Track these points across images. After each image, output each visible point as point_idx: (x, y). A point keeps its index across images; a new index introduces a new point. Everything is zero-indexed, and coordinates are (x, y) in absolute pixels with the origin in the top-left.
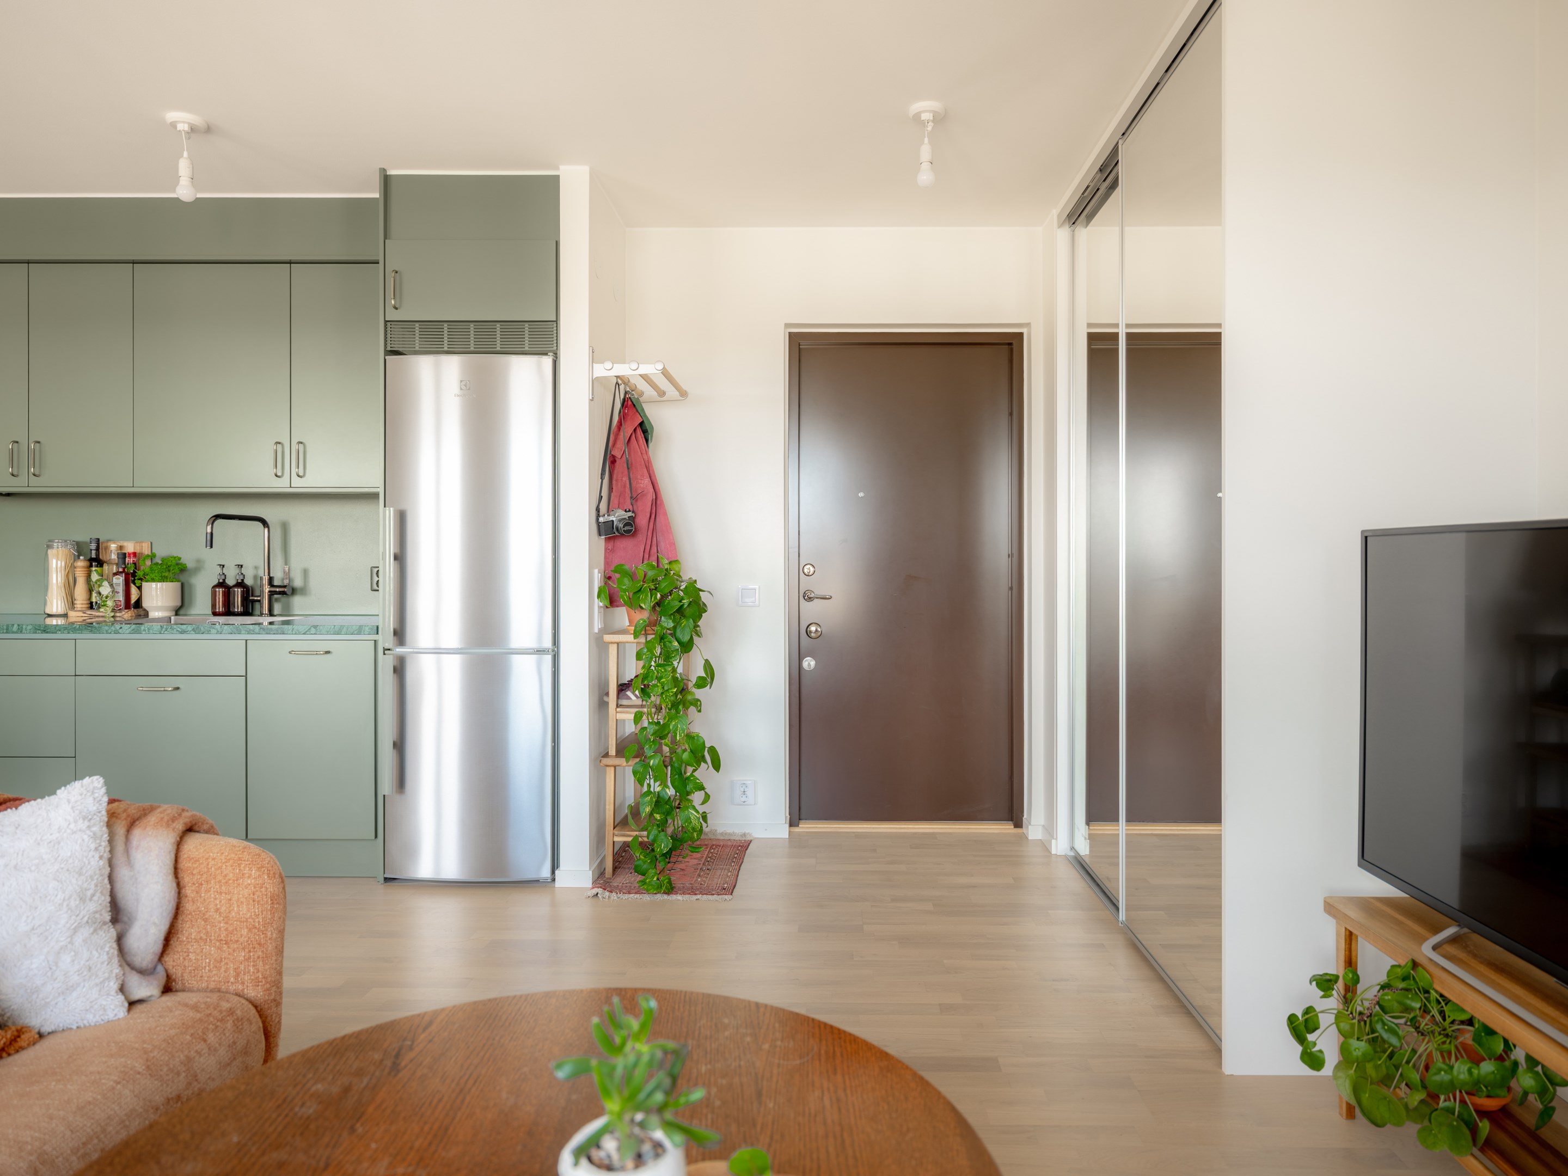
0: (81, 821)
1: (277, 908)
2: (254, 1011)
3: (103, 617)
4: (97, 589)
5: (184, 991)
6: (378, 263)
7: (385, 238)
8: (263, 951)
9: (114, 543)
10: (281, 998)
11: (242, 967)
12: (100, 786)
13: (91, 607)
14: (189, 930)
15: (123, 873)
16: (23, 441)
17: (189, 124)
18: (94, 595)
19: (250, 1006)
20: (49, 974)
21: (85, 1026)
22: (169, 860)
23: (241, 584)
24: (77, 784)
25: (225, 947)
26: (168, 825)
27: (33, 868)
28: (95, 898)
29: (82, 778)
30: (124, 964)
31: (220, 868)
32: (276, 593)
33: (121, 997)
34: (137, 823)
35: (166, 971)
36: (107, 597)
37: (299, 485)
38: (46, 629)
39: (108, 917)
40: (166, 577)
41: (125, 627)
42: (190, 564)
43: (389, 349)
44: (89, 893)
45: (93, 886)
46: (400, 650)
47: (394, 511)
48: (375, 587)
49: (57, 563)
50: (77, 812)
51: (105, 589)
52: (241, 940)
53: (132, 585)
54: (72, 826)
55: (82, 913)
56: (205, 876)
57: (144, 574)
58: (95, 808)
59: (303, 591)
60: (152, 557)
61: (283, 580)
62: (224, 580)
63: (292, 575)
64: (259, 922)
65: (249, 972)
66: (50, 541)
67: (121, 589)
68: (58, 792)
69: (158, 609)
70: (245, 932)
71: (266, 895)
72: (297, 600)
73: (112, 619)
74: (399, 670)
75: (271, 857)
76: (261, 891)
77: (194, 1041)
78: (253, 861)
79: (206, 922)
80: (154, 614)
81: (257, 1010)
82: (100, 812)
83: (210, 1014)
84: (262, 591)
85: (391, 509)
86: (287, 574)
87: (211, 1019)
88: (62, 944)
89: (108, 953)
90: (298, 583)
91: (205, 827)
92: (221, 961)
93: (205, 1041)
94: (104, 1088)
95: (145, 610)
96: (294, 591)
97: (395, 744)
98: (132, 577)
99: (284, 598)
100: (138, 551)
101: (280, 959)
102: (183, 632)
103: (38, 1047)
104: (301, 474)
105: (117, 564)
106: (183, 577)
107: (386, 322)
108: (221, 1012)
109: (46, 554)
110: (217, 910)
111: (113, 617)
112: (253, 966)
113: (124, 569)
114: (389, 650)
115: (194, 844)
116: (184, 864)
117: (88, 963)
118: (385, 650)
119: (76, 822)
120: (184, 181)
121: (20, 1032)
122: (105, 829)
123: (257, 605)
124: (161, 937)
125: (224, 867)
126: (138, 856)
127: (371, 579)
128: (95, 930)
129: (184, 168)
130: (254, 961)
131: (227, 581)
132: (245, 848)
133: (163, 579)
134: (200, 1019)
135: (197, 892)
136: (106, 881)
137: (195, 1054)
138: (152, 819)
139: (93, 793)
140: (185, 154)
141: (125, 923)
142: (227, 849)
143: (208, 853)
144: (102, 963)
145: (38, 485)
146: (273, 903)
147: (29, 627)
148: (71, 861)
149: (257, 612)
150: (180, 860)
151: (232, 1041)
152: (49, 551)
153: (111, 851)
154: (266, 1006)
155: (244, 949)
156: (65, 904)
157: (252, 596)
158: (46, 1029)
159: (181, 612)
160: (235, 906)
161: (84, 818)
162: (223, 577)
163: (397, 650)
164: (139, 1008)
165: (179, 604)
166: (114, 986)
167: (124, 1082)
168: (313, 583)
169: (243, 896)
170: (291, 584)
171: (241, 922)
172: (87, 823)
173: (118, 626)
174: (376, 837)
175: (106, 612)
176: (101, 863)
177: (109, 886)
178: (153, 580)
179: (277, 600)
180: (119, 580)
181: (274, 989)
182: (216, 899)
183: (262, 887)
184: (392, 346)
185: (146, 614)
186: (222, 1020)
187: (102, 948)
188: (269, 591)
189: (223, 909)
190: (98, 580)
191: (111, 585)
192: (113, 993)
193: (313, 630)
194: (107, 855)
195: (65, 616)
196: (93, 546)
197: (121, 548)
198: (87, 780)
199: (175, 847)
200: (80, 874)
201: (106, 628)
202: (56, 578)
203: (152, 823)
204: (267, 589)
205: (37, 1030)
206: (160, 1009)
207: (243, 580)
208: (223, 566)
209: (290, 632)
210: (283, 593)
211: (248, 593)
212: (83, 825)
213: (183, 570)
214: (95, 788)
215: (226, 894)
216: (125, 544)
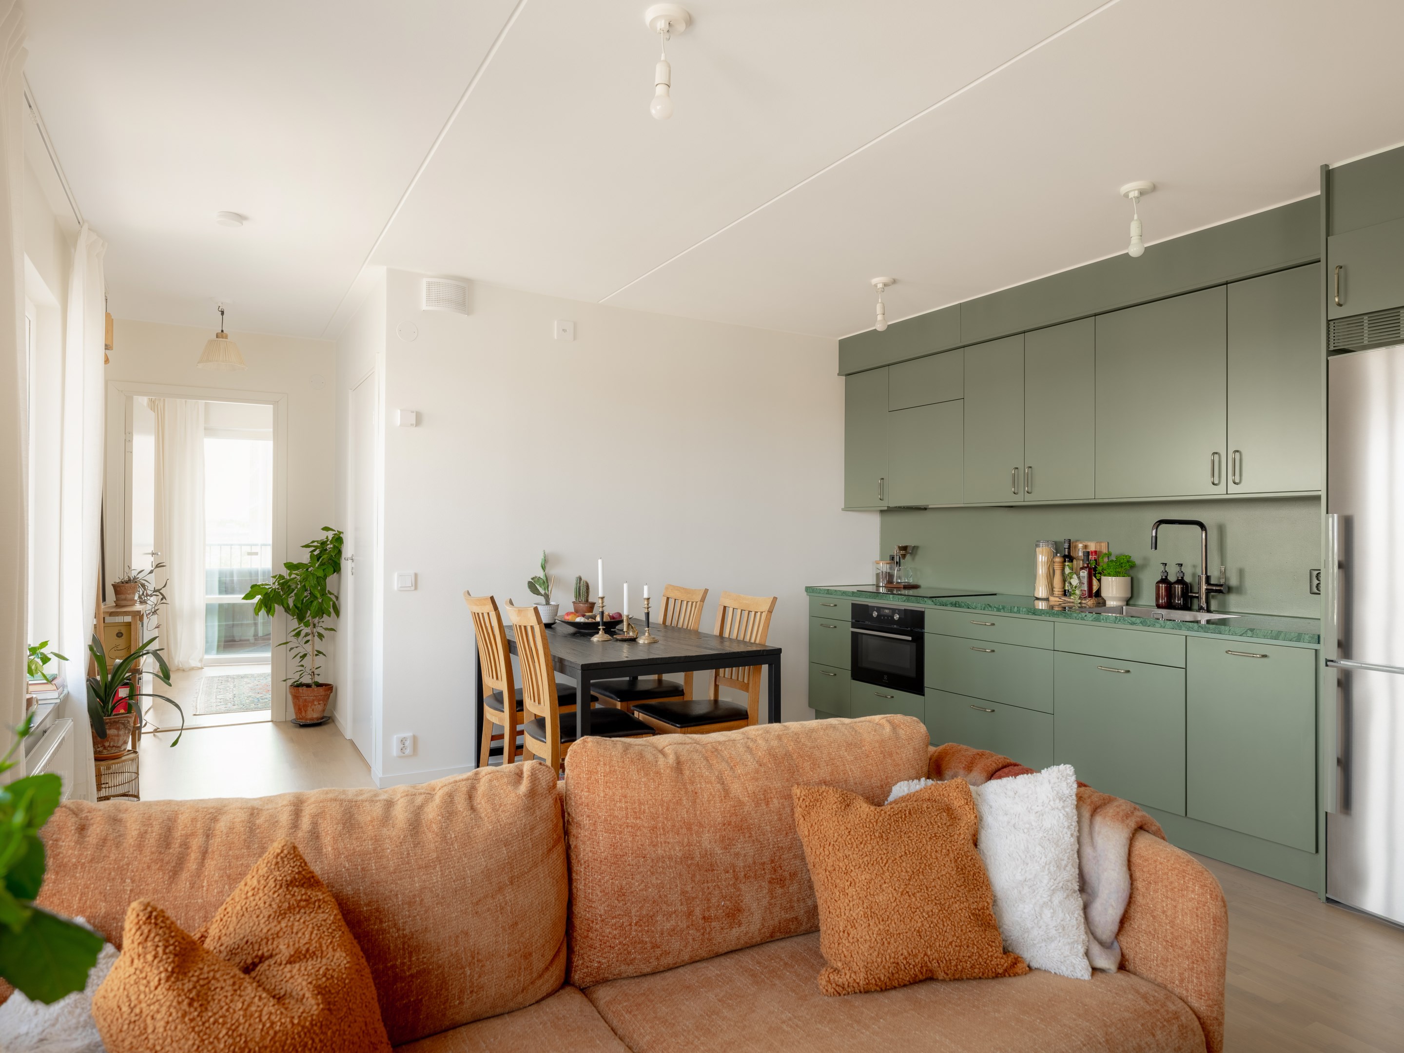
0: (1058, 801)
1: (1219, 931)
2: (1197, 1023)
3: (1073, 602)
4: (1069, 580)
5: (1135, 974)
6: (1320, 261)
7: (1328, 235)
8: (1205, 967)
9: (1081, 543)
10: (1223, 1019)
11: (1186, 974)
12: (1071, 774)
13: (1065, 595)
14: (1140, 922)
15: (1088, 851)
16: (1021, 467)
17: (1138, 189)
18: (1067, 584)
19: (1194, 1016)
20: (1036, 921)
21: (1060, 975)
22: (1123, 852)
23: (1181, 581)
24: (1055, 768)
25: (1171, 950)
26: (1123, 821)
27: (1026, 831)
28: (1068, 868)
29: (1059, 764)
30: (1089, 932)
31: (1167, 874)
32: (1213, 591)
33: (1085, 962)
34: (1099, 810)
35: (1121, 949)
36: (1076, 587)
37: (1235, 491)
38: (1035, 612)
39: (1077, 888)
40: (1119, 573)
41: (1089, 615)
42: (1138, 561)
43: (1332, 348)
44: (1064, 863)
45: (1066, 858)
46: (1345, 663)
47: (1339, 518)
48: (1315, 590)
49: (1042, 558)
50: (1055, 792)
51: (1075, 581)
52: (1186, 948)
53: (1094, 578)
54: (1052, 803)
55: (1058, 878)
56: (1153, 876)
57: (1103, 569)
58: (1068, 792)
59: (1238, 590)
60: (1109, 555)
61: (1219, 578)
62: (1166, 577)
63: (1228, 574)
64: (1202, 937)
65: (1192, 982)
66: (1038, 541)
67: (1085, 581)
68: (1042, 771)
69: (1113, 599)
70: (1189, 942)
71: (1209, 914)
72: (1233, 600)
73: (1079, 605)
74: (1345, 683)
75: (1213, 879)
76: (1204, 909)
77: (1144, 1032)
78: (1196, 877)
79: (1154, 919)
80: (1111, 603)
81: (1200, 1021)
82: (1071, 796)
83: (1158, 1010)
84: (1200, 588)
85: (1336, 515)
86: (1224, 573)
87: (1159, 1016)
88: (1044, 900)
89: (1077, 920)
90: (1234, 582)
91: (1154, 828)
92: (1167, 961)
93: (1154, 1035)
94: (1074, 1044)
95: (1103, 599)
96: (1230, 590)
97: (1339, 761)
98: (1094, 572)
99: (1220, 596)
100: (1098, 550)
101: (1222, 981)
102: (1133, 624)
103: (1028, 977)
104: (1237, 481)
105: (1083, 560)
106: (1132, 573)
107: (1328, 321)
108: (1167, 1011)
109: (1035, 551)
110: (1164, 912)
111: (1080, 603)
112: (1197, 978)
113: (1088, 565)
114: (1332, 661)
115: (1144, 842)
116: (1136, 860)
117: (1062, 923)
118: (1327, 661)
119: (1054, 800)
120: (1135, 240)
121: (1017, 960)
122: (1075, 811)
123: (1195, 601)
124: (1118, 920)
125: (1170, 874)
126: (1099, 840)
127: (1311, 582)
128: (1068, 896)
129: (1134, 229)
130: (1197, 974)
131: (1168, 578)
132: (1188, 861)
133: (1117, 574)
134: (1149, 1011)
135: (1147, 889)
136: (1076, 856)
137: (1145, 1045)
138: (1110, 810)
139: (1066, 779)
140: (1136, 217)
141: (1090, 895)
142: (1173, 858)
143: (1156, 856)
144: (1073, 926)
145: (1031, 500)
146: (1215, 924)
147: (1024, 610)
148: (1051, 832)
149: (1196, 607)
150: (1133, 855)
151: (1177, 1045)
152: (1037, 549)
153: (1079, 831)
154: (1209, 1022)
155: (1188, 958)
156: (1047, 867)
157: (1191, 592)
158: (1034, 965)
159: (1131, 602)
160: (1180, 914)
161: (1060, 799)
162: (1166, 574)
163: (1342, 662)
164: (1100, 976)
165: (1129, 595)
166: (1081, 950)
167: (1089, 1046)
168: (1248, 583)
169: (1188, 908)
170: (1227, 583)
171: (1185, 931)
172: (1062, 804)
173: (1083, 614)
174: (1317, 851)
175: (1075, 599)
176: (1072, 840)
177: (1077, 861)
178: (1109, 575)
179: (1213, 597)
180: (1084, 574)
181: (1216, 1007)
182: (1163, 901)
183: (1205, 906)
184: (1336, 345)
185: (1104, 603)
186: (1168, 1021)
187: (1073, 914)
188: (1206, 589)
189: (1169, 913)
190: (1070, 573)
191: (1079, 578)
192: (1081, 955)
193: (1250, 633)
194: (1076, 834)
195: (1047, 599)
196: (1066, 545)
197: (1086, 547)
198: (1062, 767)
199: (1129, 842)
200: (1057, 846)
201: (1075, 615)
202: (1041, 570)
203: (1110, 814)
204: (1204, 587)
205: (1027, 963)
206: (1116, 986)
207: (1182, 578)
208: (1166, 564)
209: (1227, 632)
210: (1220, 591)
211: (1187, 589)
212: (1060, 805)
213: (1133, 566)
214: (1068, 775)
215: (1172, 899)
216: (1089, 544)
